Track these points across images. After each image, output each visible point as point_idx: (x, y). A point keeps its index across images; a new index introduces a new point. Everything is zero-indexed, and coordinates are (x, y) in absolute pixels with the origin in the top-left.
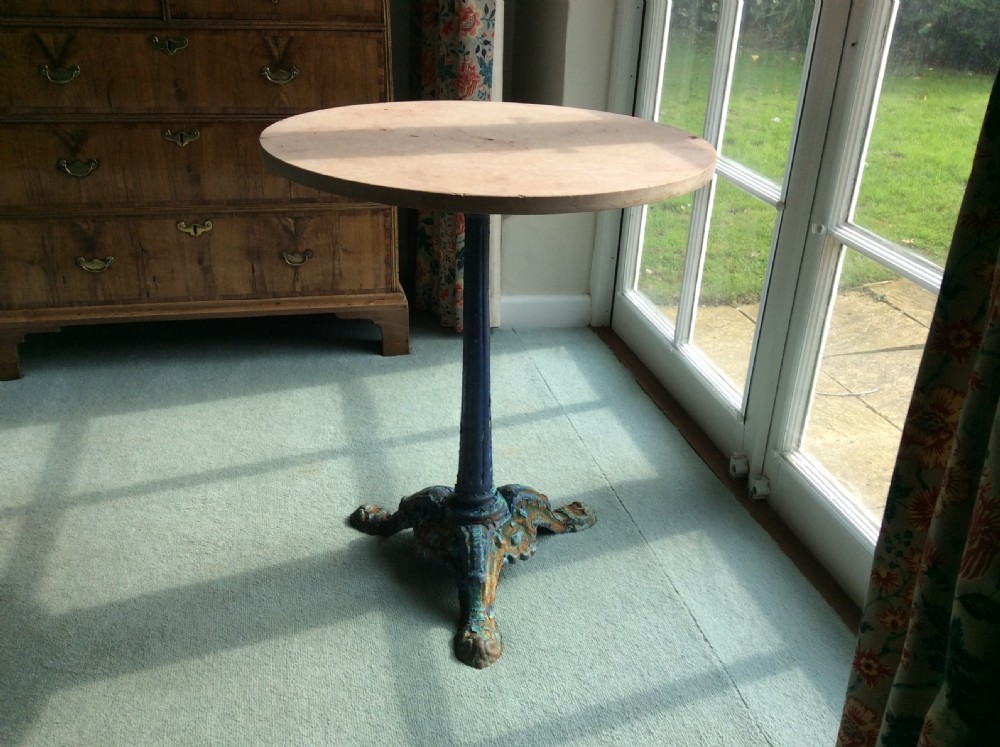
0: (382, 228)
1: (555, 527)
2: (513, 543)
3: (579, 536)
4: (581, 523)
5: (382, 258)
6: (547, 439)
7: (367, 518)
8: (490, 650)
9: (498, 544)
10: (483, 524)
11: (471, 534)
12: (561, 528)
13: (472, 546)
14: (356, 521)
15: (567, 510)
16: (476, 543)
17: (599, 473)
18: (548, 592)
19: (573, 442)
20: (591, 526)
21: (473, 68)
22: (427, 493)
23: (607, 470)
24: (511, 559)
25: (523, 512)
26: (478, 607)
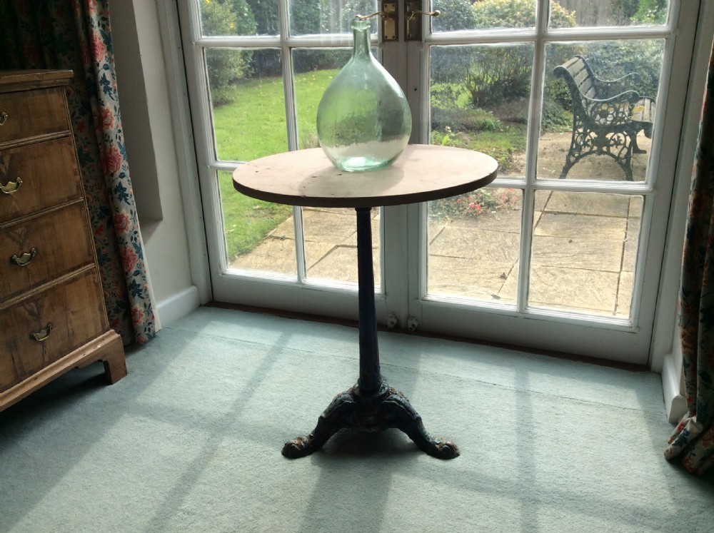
0: (93, 284)
5: (97, 307)
21: (117, 151)
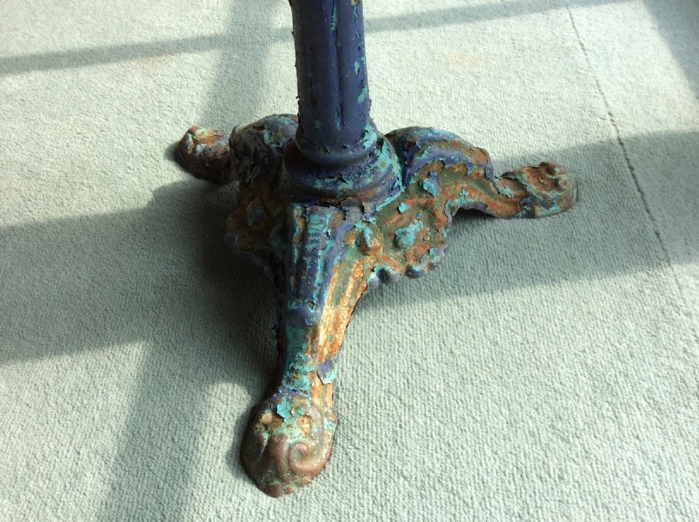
1: (497, 207)
2: (396, 244)
3: (539, 227)
4: (547, 204)
6: (526, 44)
7: (194, 150)
8: (297, 465)
9: (363, 248)
10: (338, 205)
11: (306, 225)
12: (509, 208)
13: (303, 252)
14: (180, 154)
15: (526, 178)
16: (310, 247)
17: (603, 111)
18: (451, 338)
19: (568, 52)
20: (565, 209)
22: (262, 128)
23: (617, 108)
24: (384, 275)
25: (429, 184)
26: (302, 363)
